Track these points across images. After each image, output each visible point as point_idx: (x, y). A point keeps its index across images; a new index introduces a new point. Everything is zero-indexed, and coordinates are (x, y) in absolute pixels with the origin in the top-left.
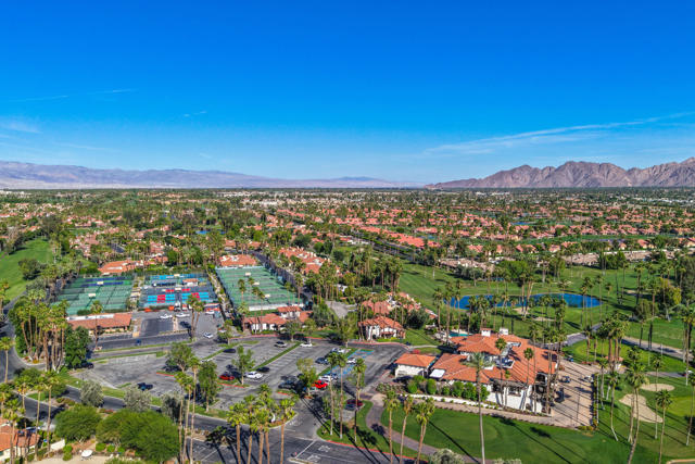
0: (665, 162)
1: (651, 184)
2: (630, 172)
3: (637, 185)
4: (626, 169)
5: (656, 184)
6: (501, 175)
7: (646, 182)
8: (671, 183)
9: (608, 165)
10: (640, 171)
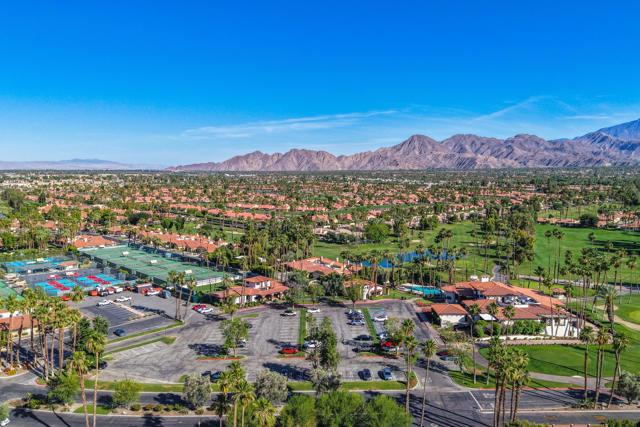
0: (363, 151)
1: (355, 168)
2: (340, 158)
3: (346, 169)
4: (336, 156)
5: (358, 168)
6: (237, 159)
7: (351, 167)
8: (369, 168)
9: (323, 153)
10: (347, 158)
